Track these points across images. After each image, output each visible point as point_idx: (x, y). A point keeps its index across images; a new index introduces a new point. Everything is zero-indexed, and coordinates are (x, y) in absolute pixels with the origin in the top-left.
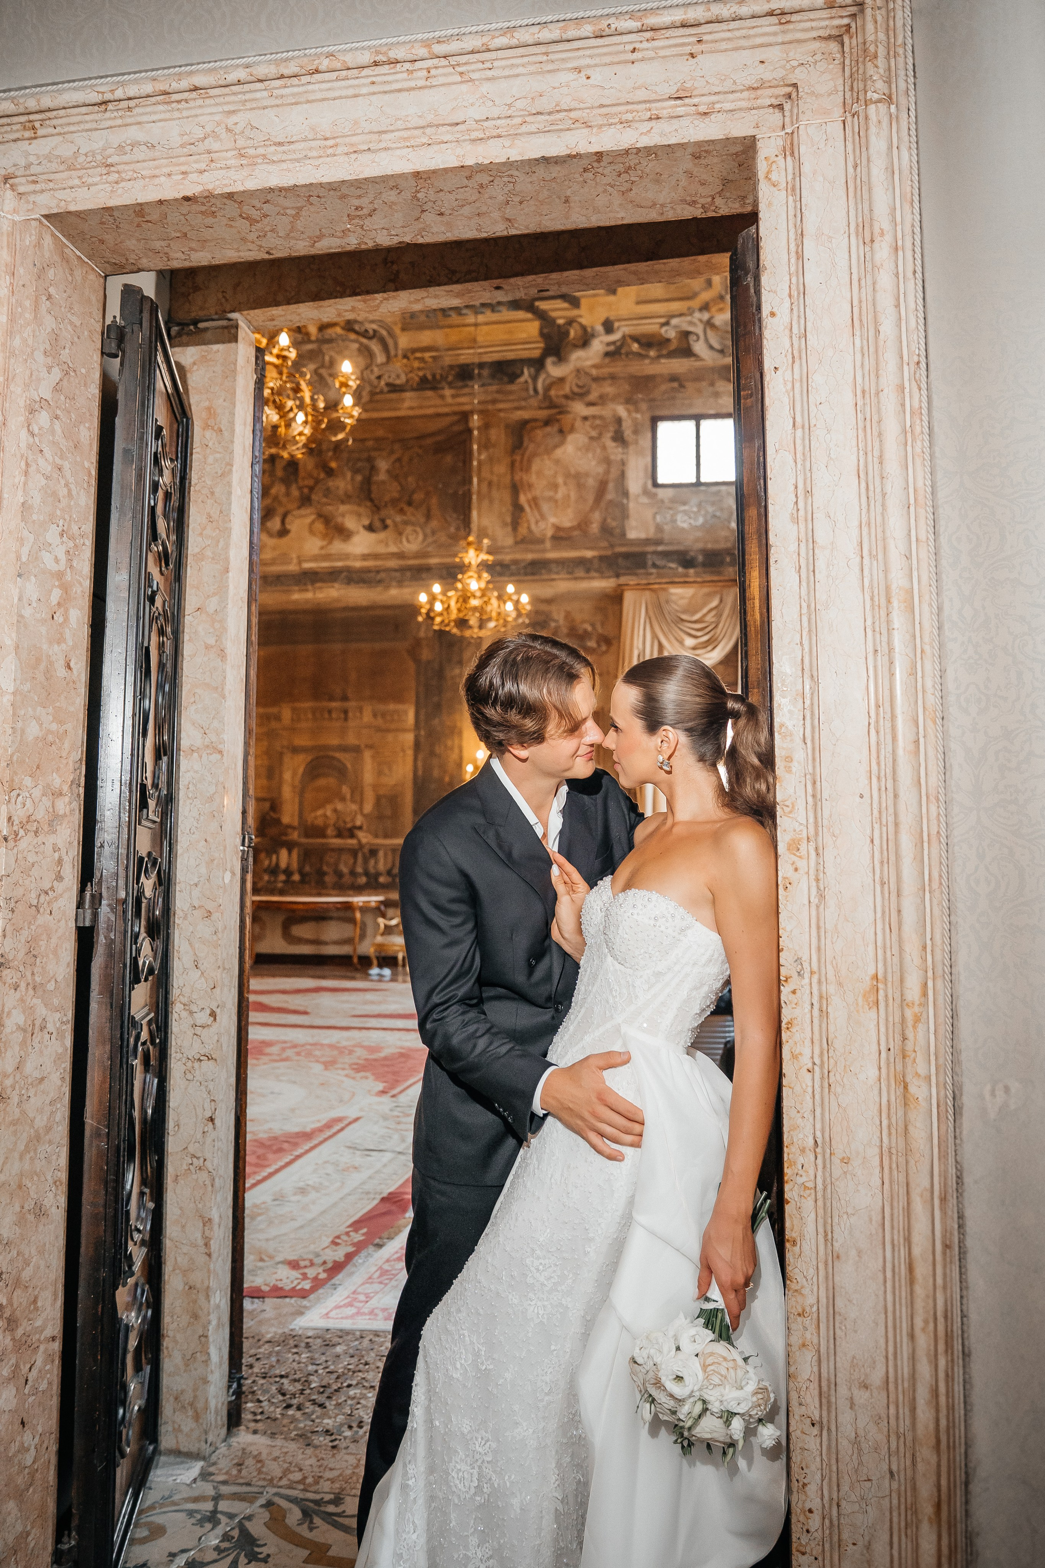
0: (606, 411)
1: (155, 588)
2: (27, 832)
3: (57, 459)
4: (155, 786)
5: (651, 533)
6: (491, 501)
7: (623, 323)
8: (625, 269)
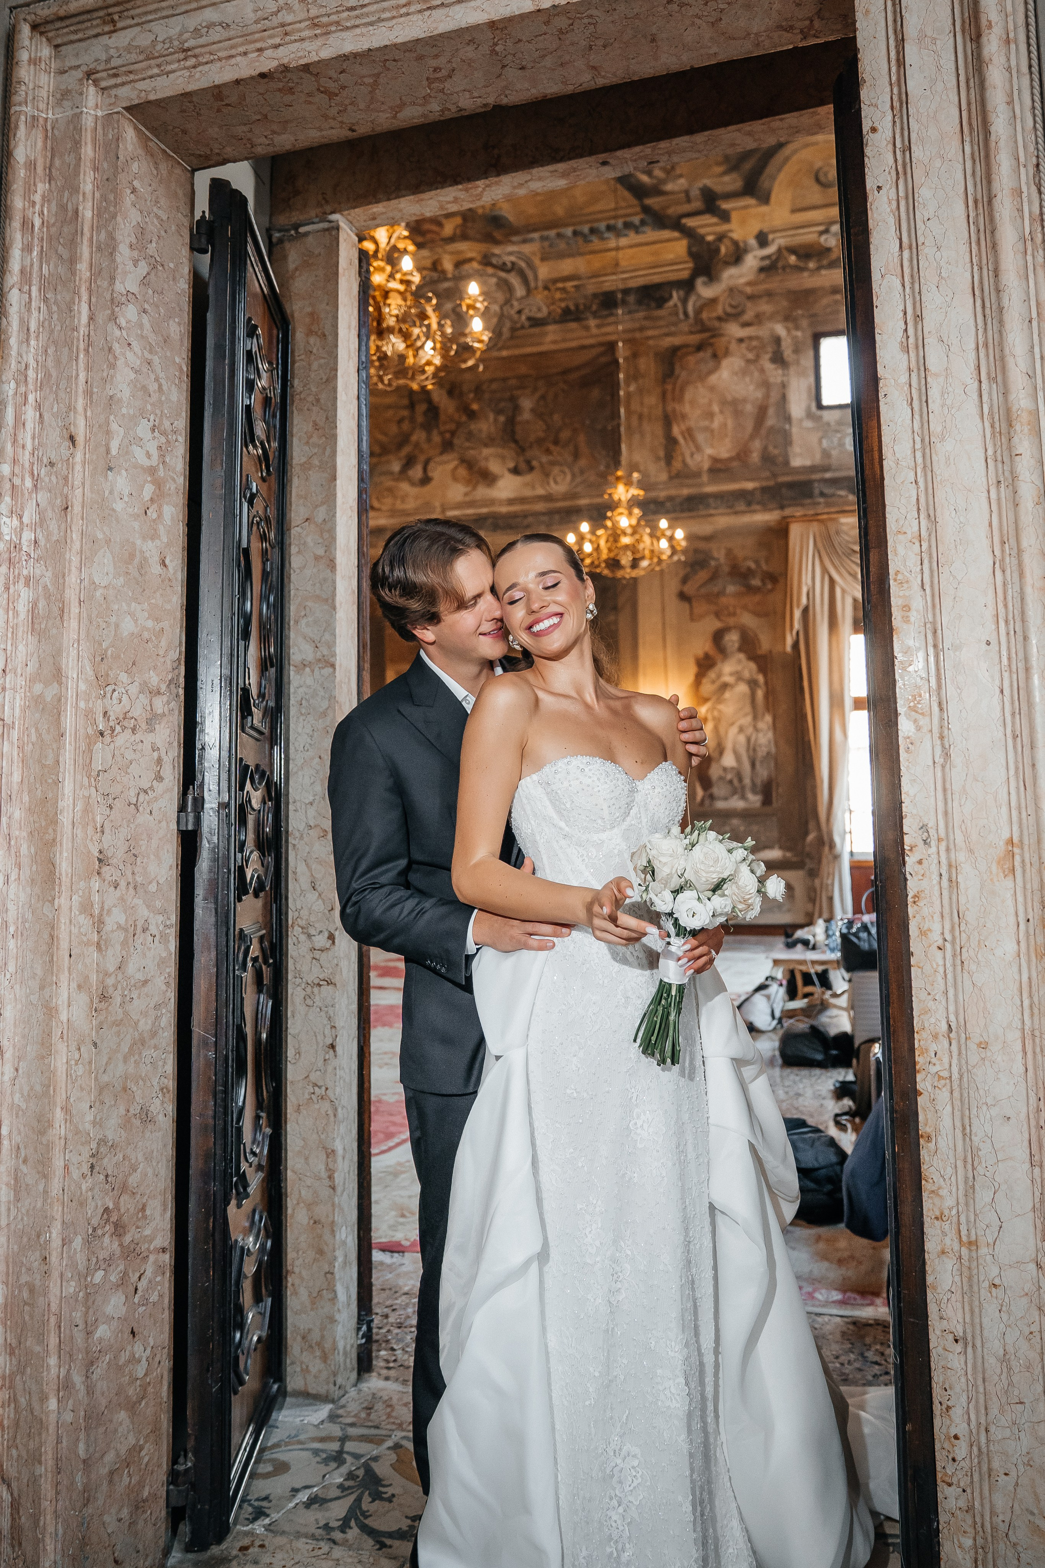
0: (763, 331)
1: (254, 490)
2: (124, 728)
3: (146, 354)
4: (261, 695)
5: (818, 459)
6: (642, 435)
7: (778, 235)
8: (738, 130)
